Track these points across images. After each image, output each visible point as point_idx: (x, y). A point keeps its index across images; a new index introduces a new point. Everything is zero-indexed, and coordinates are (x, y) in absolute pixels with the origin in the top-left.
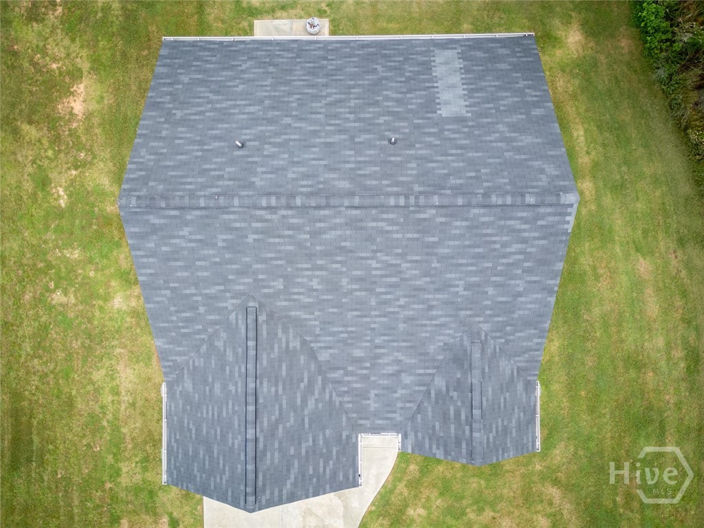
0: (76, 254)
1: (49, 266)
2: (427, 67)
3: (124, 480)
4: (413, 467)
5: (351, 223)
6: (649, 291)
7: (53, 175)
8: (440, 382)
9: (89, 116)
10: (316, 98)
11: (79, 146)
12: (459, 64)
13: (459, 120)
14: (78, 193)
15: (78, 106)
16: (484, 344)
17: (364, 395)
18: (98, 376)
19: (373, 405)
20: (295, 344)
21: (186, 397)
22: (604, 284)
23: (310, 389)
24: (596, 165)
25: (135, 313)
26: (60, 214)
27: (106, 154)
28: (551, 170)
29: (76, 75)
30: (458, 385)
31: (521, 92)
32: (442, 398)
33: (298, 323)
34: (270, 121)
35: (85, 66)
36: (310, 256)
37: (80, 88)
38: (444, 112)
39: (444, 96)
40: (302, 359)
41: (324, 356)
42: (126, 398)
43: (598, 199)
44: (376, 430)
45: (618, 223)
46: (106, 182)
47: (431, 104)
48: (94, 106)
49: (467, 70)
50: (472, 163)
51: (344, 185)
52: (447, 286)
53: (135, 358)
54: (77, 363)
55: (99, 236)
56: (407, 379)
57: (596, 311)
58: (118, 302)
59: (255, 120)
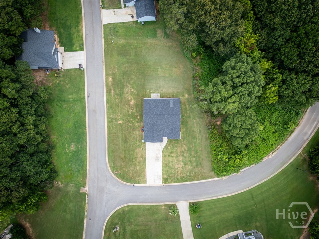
0: (132, 119)
1: (129, 121)
2: (169, 102)
3: (137, 144)
4: (169, 143)
5: (162, 117)
6: (195, 124)
7: (129, 111)
8: (171, 132)
9: (133, 104)
10: (159, 105)
11: (132, 107)
12: (172, 102)
13: (172, 108)
14: (132, 113)
15: (132, 103)
16: (175, 128)
17: (163, 133)
18: (134, 133)
19: (164, 134)
20: (157, 128)
21: (146, 133)
22: (190, 123)
23: (158, 132)
24: (189, 110)
25: (138, 126)
26: (130, 115)
27: (135, 108)
28: (179, 113)
29: (132, 100)
30: (172, 132)
31: (178, 105)
32: (171, 133)
33: (157, 126)
34: (155, 108)
35: (133, 99)
36: (159, 120)
37: (132, 101)
38: (171, 107)
39: (171, 105)
40: (158, 130)
41: (159, 129)
42: (137, 135)
43: (189, 113)
44: (165, 137)
45: (192, 116)
46: (135, 111)
47: (169, 106)
48: (134, 103)
49: (173, 102)
50: (173, 112)
51: (162, 114)
52: (171, 122)
53: (138, 131)
54: (132, 131)
55: (134, 117)
56: (167, 132)
57: (189, 126)
58: (136, 125)
59: (154, 108)
